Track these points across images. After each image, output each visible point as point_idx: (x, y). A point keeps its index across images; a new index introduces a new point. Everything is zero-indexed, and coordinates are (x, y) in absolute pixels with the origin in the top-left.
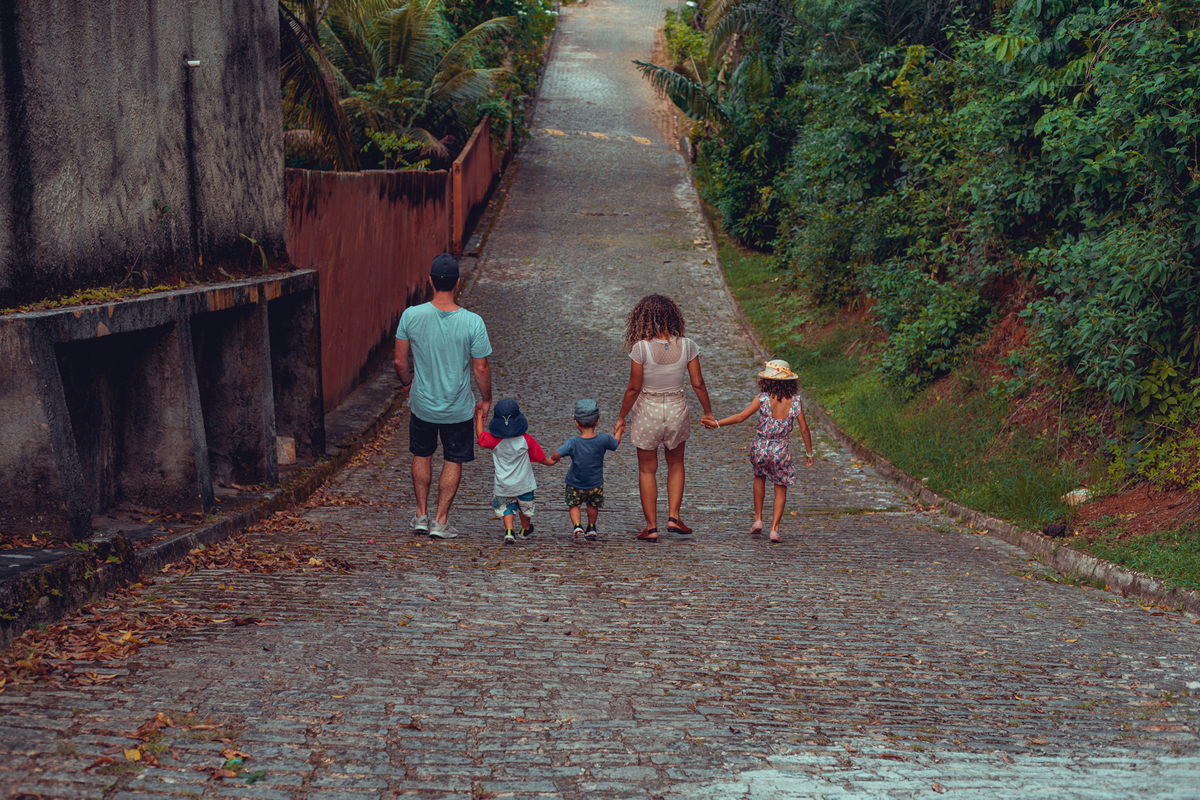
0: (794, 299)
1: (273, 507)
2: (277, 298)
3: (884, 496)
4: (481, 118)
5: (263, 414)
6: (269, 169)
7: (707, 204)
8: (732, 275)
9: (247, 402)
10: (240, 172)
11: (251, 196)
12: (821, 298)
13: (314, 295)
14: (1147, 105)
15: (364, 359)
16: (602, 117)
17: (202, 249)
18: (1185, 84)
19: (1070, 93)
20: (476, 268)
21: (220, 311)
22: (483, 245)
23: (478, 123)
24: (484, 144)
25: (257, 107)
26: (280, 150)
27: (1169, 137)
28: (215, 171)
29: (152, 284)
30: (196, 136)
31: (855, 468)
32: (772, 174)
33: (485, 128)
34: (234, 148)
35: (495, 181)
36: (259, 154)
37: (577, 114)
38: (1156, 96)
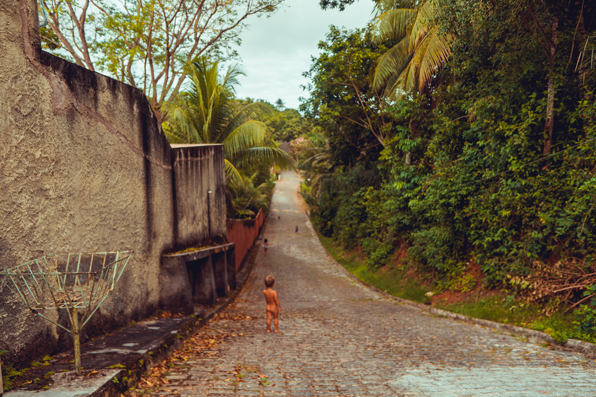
0: (340, 248)
1: (228, 303)
2: (228, 250)
3: (376, 296)
4: (261, 207)
5: (225, 279)
6: (223, 218)
7: (315, 226)
8: (323, 243)
9: (223, 276)
10: (218, 219)
11: (220, 225)
12: (346, 248)
13: (234, 250)
14: (442, 197)
16: (287, 206)
17: (211, 238)
18: (452, 191)
19: (416, 196)
21: (217, 253)
24: (262, 213)
25: (221, 203)
27: (449, 205)
28: (213, 219)
29: (202, 247)
30: (210, 210)
31: (366, 289)
32: (331, 218)
33: (262, 209)
34: (217, 213)
35: (264, 222)
36: (222, 215)
37: (280, 206)
38: (445, 195)
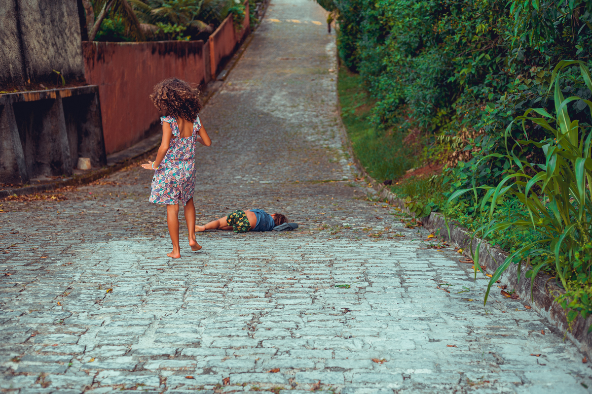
1: (65, 184)
2: (68, 97)
4: (228, 15)
5: (62, 146)
6: (71, 42)
7: (339, 51)
8: (341, 85)
9: (54, 141)
10: (52, 44)
11: (60, 54)
13: (96, 96)
15: (147, 127)
16: (299, 12)
17: (30, 77)
20: (221, 86)
21: (32, 102)
22: (227, 75)
23: (226, 17)
24: (229, 27)
25: (62, 15)
26: (78, 33)
28: (36, 43)
30: (23, 29)
33: (230, 20)
34: (48, 34)
35: (238, 45)
36: (64, 36)
37: (287, 11)
